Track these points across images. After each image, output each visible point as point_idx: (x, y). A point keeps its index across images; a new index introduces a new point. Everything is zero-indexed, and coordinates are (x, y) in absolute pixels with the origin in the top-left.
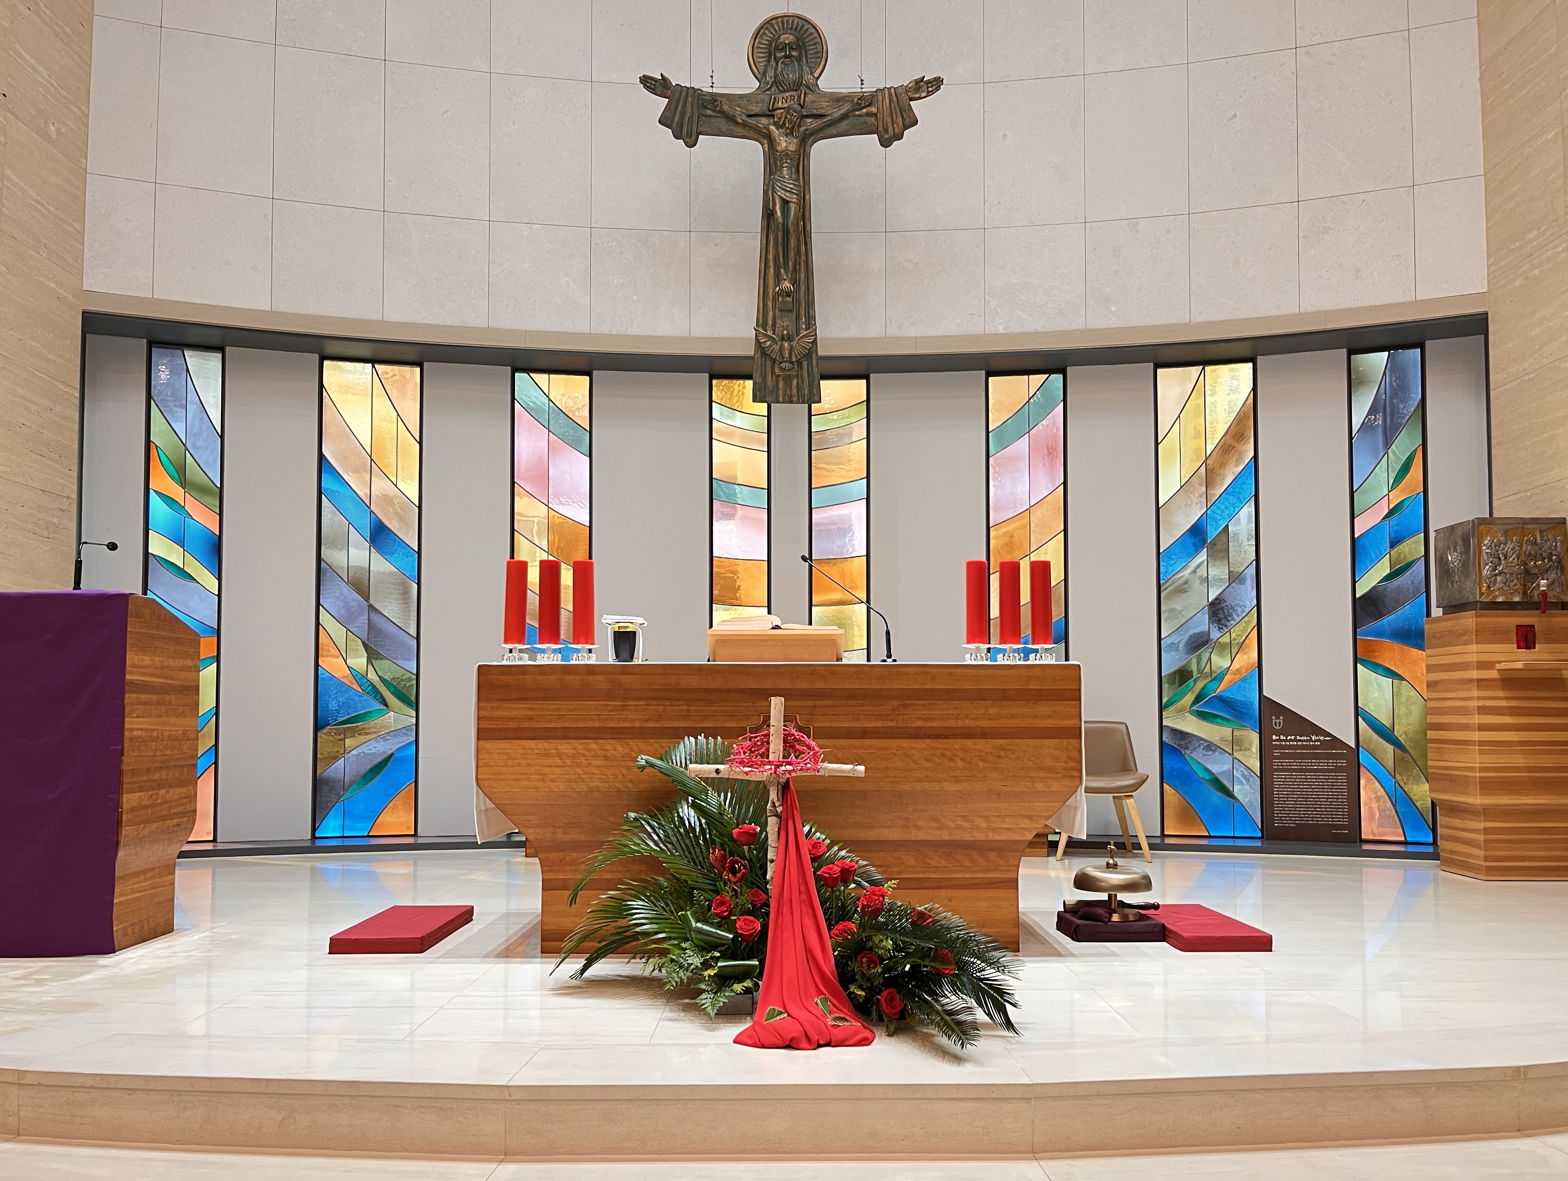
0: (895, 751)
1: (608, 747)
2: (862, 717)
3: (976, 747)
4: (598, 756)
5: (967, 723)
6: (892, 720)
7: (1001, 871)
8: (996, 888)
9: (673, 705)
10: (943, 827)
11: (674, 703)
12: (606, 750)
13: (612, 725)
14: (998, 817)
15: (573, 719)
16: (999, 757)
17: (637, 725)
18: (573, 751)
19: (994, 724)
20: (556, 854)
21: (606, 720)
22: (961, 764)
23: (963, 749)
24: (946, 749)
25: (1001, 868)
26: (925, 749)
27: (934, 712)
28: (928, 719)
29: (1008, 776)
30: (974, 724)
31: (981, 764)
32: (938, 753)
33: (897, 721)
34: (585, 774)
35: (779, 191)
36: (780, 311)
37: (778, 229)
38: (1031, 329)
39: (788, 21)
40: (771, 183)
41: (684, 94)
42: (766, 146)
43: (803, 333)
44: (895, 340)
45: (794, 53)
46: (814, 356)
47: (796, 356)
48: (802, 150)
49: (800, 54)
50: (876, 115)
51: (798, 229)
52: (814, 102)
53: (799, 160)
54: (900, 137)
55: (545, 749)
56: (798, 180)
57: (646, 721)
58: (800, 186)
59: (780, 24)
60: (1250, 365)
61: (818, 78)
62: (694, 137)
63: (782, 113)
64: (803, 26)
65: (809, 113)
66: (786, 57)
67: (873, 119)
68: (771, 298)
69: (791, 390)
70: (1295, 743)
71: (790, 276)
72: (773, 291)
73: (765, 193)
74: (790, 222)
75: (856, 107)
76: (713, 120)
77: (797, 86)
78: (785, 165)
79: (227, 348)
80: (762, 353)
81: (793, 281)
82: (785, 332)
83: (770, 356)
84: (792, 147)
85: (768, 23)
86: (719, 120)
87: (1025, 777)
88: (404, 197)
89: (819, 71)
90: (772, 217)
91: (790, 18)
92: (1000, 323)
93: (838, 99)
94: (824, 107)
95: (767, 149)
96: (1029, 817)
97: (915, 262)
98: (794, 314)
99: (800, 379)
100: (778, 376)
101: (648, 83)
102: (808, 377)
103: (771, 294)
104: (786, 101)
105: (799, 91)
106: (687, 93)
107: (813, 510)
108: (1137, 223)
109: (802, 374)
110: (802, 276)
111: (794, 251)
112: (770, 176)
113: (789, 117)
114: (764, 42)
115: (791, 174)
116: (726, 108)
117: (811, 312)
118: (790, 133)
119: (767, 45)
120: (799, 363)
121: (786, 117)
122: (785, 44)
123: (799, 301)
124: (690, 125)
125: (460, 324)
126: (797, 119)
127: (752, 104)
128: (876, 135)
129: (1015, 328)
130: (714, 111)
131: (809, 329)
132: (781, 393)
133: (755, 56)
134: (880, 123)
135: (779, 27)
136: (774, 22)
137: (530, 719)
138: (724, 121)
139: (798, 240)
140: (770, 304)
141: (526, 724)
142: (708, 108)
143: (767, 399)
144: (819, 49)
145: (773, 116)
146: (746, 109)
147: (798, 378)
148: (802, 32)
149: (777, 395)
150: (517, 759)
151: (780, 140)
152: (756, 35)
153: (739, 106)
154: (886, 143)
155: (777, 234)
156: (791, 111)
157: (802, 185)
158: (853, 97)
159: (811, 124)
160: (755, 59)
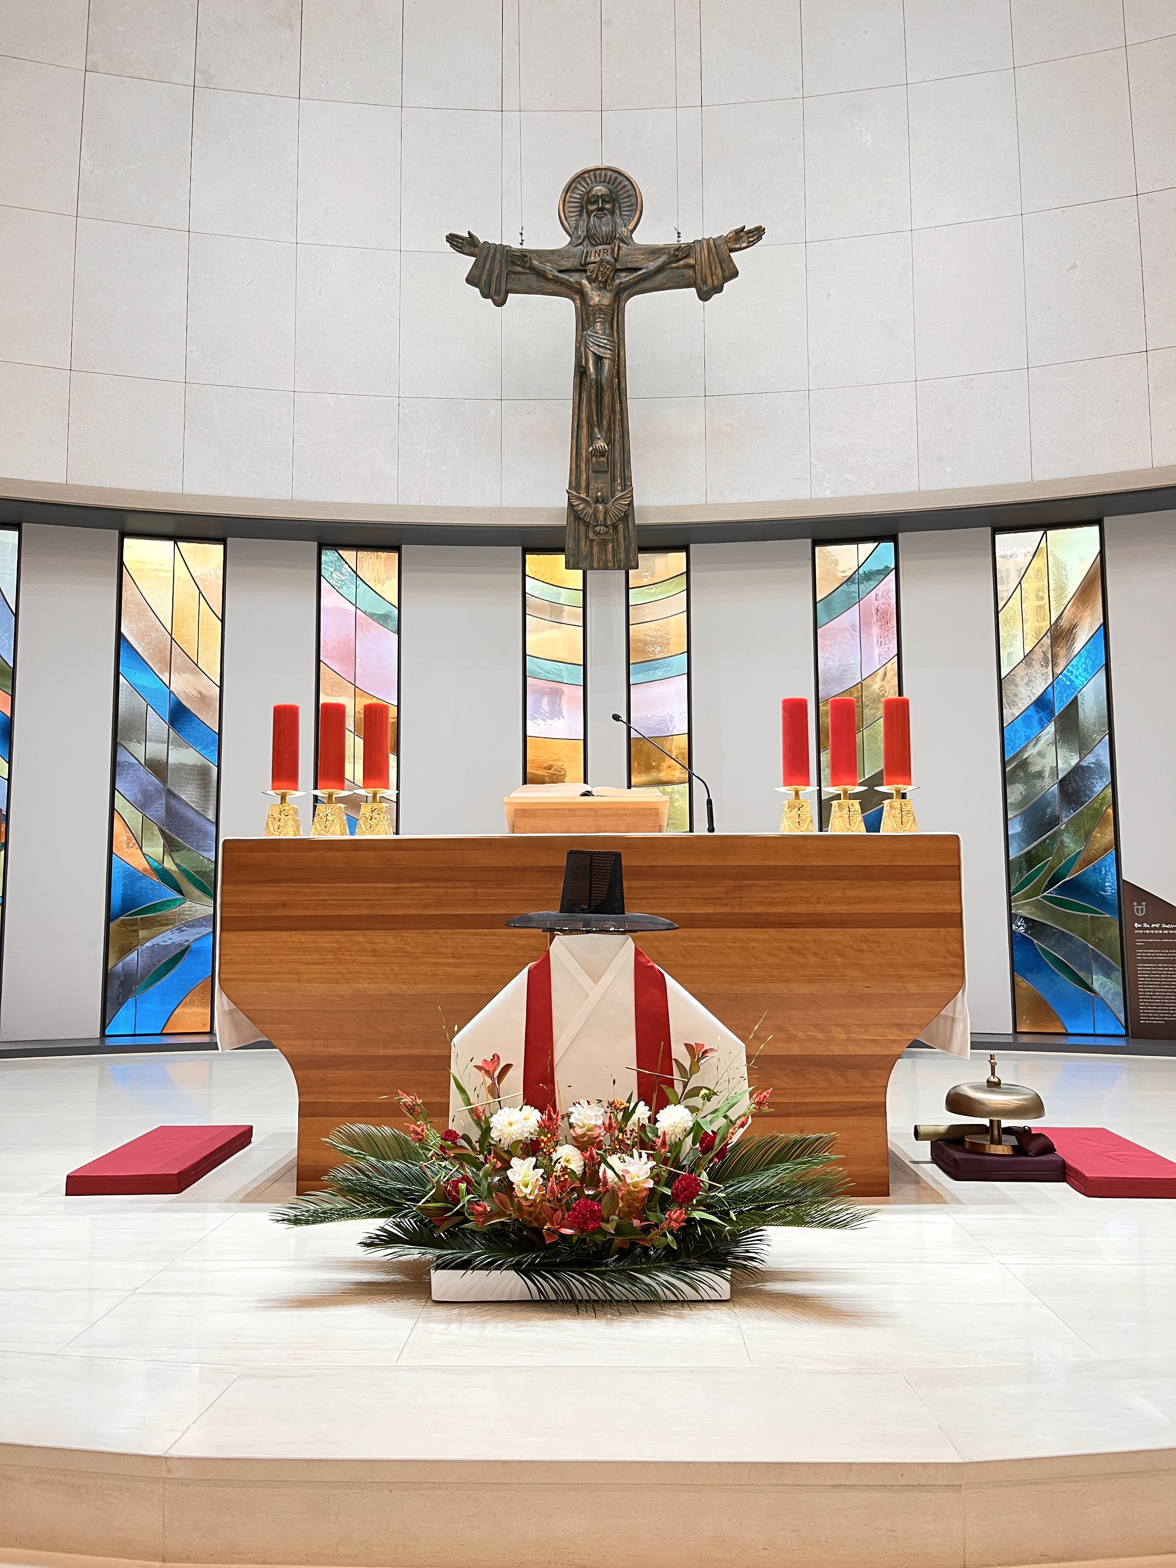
0: (730, 944)
1: (376, 940)
2: (690, 900)
3: (832, 938)
4: (365, 951)
5: (820, 908)
6: (726, 905)
7: (864, 1094)
8: (859, 1115)
9: (456, 888)
10: (791, 1039)
11: (458, 884)
12: (374, 943)
13: (383, 912)
14: (861, 1026)
15: (335, 905)
16: (861, 951)
17: (413, 912)
18: (336, 945)
19: (854, 909)
20: (315, 1072)
21: (375, 906)
22: (813, 960)
23: (815, 941)
24: (794, 941)
25: (864, 1090)
26: (768, 941)
27: (778, 895)
28: (770, 904)
29: (873, 975)
30: (829, 909)
31: (838, 959)
32: (784, 945)
33: (732, 905)
34: (350, 972)
35: (592, 347)
36: (594, 472)
37: (591, 386)
38: (860, 493)
39: (600, 174)
40: (584, 338)
41: (492, 251)
42: (578, 301)
43: (619, 495)
44: (716, 507)
45: (608, 206)
46: (630, 519)
47: (612, 520)
48: (616, 305)
49: (613, 207)
50: (693, 267)
51: (612, 387)
52: (627, 255)
53: (613, 315)
54: (719, 289)
55: (301, 942)
56: (613, 336)
57: (425, 907)
58: (614, 342)
59: (592, 177)
60: (1096, 529)
61: (632, 231)
62: (503, 295)
63: (594, 267)
64: (616, 178)
65: (624, 267)
66: (599, 209)
67: (691, 272)
68: (584, 460)
69: (606, 555)
70: (1161, 932)
71: (604, 436)
72: (587, 451)
73: (578, 350)
74: (603, 378)
75: (673, 259)
76: (523, 277)
77: (610, 239)
78: (598, 320)
79: (24, 524)
80: (575, 516)
81: (607, 441)
82: (599, 494)
83: (584, 521)
84: (606, 302)
85: (580, 177)
86: (529, 276)
87: (893, 975)
88: (206, 368)
89: (633, 224)
90: (584, 376)
91: (603, 171)
92: (828, 487)
93: (655, 252)
94: (638, 260)
95: (579, 305)
96: (899, 1026)
97: (736, 426)
98: (609, 475)
99: (615, 544)
100: (592, 541)
101: (453, 240)
102: (625, 540)
103: (584, 455)
104: (599, 255)
105: (613, 244)
106: (496, 250)
107: (631, 686)
108: (972, 379)
109: (618, 538)
110: (617, 435)
111: (609, 409)
112: (583, 331)
113: (602, 270)
114: (575, 196)
115: (605, 329)
116: (535, 262)
117: (627, 472)
118: (604, 286)
119: (579, 198)
120: (615, 527)
121: (599, 270)
122: (598, 196)
123: (614, 462)
124: (498, 282)
125: (262, 497)
126: (611, 272)
127: (563, 259)
128: (694, 290)
129: (844, 491)
130: (524, 268)
131: (625, 490)
132: (595, 559)
133: (566, 211)
134: (699, 276)
135: (591, 180)
136: (586, 175)
137: (284, 905)
138: (534, 277)
139: (613, 398)
140: (583, 465)
141: (279, 912)
142: (518, 265)
143: (580, 565)
144: (633, 200)
145: (585, 271)
146: (557, 264)
147: (614, 542)
148: (616, 184)
149: (592, 561)
150: (267, 954)
151: (593, 294)
152: (568, 189)
153: (549, 261)
154: (704, 296)
155: (590, 391)
156: (604, 263)
157: (616, 341)
158: (669, 249)
159: (625, 278)
160: (568, 214)
